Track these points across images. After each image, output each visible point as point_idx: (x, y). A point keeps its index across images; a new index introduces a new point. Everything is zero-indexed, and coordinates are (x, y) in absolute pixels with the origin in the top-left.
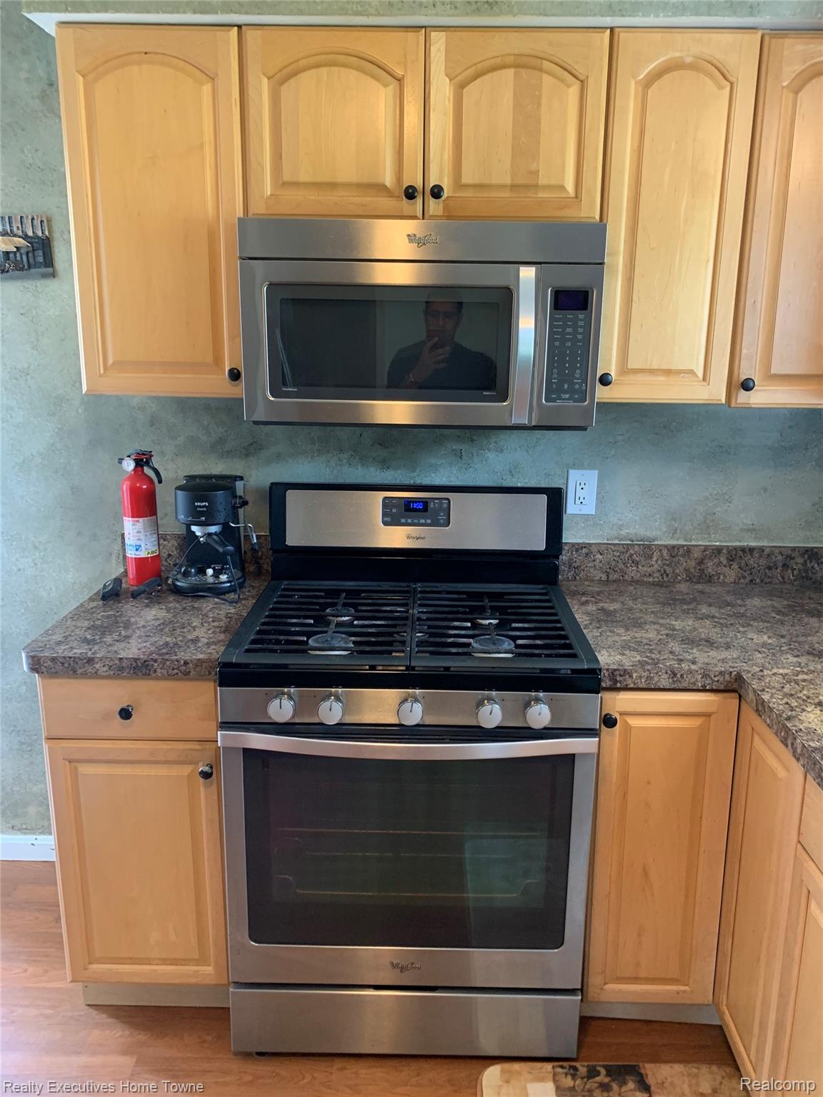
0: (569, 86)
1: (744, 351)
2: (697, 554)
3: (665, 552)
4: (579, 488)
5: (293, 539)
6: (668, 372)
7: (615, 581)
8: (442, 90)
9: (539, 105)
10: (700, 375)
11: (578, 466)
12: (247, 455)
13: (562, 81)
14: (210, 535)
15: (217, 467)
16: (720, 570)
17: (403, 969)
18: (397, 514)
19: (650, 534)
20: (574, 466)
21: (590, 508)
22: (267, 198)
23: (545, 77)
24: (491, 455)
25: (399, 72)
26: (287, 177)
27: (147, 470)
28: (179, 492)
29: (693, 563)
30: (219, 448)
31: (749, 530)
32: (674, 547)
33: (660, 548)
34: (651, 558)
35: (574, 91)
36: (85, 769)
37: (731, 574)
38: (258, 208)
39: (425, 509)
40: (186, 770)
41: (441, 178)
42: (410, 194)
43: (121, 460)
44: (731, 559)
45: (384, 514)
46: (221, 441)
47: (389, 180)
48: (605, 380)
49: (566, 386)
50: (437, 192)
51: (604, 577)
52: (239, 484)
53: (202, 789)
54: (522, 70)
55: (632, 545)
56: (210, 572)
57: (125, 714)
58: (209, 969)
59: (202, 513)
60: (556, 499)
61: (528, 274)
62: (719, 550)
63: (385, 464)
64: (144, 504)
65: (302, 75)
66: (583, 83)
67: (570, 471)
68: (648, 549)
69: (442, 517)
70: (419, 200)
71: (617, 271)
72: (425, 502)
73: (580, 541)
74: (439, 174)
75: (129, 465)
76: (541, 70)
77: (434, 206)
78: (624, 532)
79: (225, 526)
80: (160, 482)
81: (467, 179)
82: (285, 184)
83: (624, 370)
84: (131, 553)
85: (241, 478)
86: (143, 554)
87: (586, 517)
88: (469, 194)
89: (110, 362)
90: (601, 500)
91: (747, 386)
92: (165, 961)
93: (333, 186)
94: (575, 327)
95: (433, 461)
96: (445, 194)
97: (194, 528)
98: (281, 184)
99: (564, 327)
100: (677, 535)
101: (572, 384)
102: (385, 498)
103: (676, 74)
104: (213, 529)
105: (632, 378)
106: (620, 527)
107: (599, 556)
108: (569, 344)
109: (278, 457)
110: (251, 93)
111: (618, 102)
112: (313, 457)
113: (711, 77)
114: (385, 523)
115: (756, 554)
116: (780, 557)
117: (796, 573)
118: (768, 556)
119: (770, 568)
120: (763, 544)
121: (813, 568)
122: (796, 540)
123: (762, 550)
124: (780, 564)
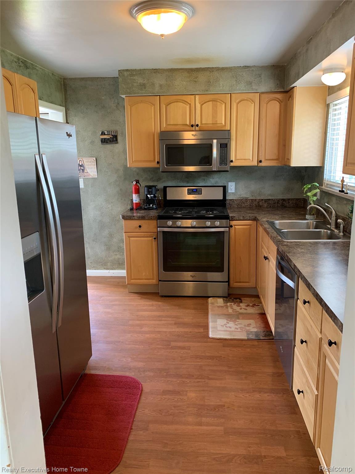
0: (223, 104)
1: (260, 155)
2: (257, 201)
3: (250, 200)
4: (231, 187)
5: (168, 198)
6: (245, 159)
7: (239, 207)
8: (198, 106)
9: (217, 108)
10: (251, 160)
11: (231, 181)
12: (158, 181)
13: (221, 103)
14: (151, 197)
15: (151, 184)
16: (263, 204)
17: (193, 277)
18: (190, 192)
19: (247, 196)
20: (230, 182)
21: (233, 191)
22: (165, 128)
23: (218, 103)
24: (211, 180)
25: (190, 102)
26: (168, 123)
27: (138, 184)
28: (146, 188)
29: (256, 203)
30: (152, 180)
31: (270, 195)
32: (252, 199)
33: (249, 199)
34: (247, 202)
35: (224, 105)
36: (131, 239)
37: (265, 205)
38: (163, 129)
39: (197, 191)
40: (151, 238)
41: (198, 123)
42: (192, 126)
43: (132, 182)
44: (265, 202)
45: (188, 192)
46: (152, 178)
47: (188, 123)
48: (232, 161)
49: (223, 163)
50: (197, 125)
51: (237, 206)
52: (157, 187)
53: (154, 242)
54: (214, 102)
55: (243, 199)
56: (151, 205)
57: (140, 226)
58: (155, 281)
59: (150, 192)
60: (225, 188)
61: (215, 141)
62: (262, 200)
63: (188, 182)
64: (137, 191)
65: (171, 104)
66: (225, 103)
67: (229, 183)
68: (247, 200)
69: (200, 193)
70: (194, 127)
71: (233, 140)
72: (196, 189)
73: (232, 199)
74: (198, 122)
75: (134, 183)
76: (217, 101)
77: (197, 128)
78: (241, 196)
79: (154, 195)
80: (141, 186)
81: (203, 123)
82: (168, 125)
83: (236, 159)
84: (134, 202)
85: (157, 186)
86: (137, 202)
87: (233, 193)
88: (204, 125)
89: (133, 160)
90: (236, 189)
91: (261, 161)
92: (146, 279)
93: (177, 125)
94: (224, 151)
95: (198, 181)
96: (199, 126)
97: (148, 195)
98: (167, 125)
99: (222, 151)
100: (253, 197)
101: (224, 162)
102: (188, 189)
103: (243, 101)
104: (152, 196)
105: (238, 161)
106: (240, 195)
107: (235, 202)
108: (223, 154)
109: (164, 181)
110: (162, 108)
111: (232, 107)
112: (172, 181)
113: (250, 101)
114: (188, 194)
115: (271, 200)
116: (276, 201)
117: (280, 204)
118: (274, 201)
119: (274, 203)
120: (272, 198)
121: (284, 203)
122: (280, 197)
123: (272, 199)
124: (276, 203)
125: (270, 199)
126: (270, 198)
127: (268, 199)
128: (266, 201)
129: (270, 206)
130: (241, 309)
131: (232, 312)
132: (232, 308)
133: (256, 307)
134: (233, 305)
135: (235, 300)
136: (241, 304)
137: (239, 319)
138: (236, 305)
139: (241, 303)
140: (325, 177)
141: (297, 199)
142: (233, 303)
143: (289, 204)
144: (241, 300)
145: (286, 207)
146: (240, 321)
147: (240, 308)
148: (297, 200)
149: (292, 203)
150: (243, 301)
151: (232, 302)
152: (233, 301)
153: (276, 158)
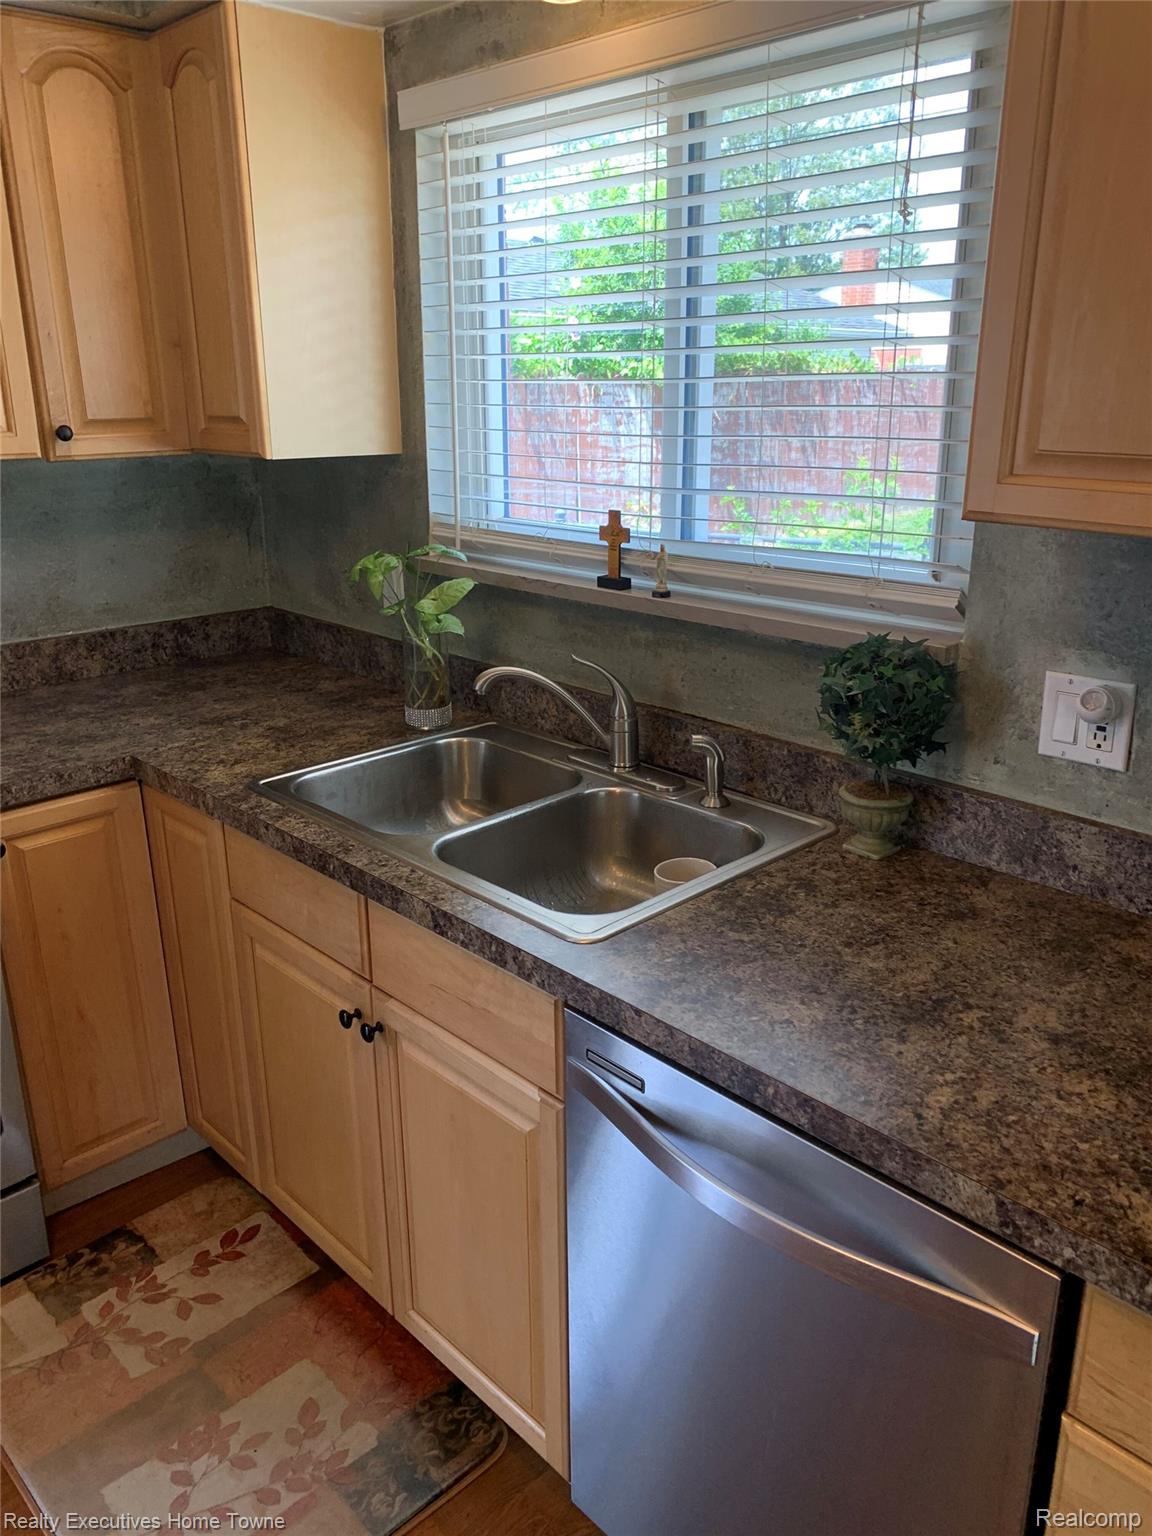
1: (51, 393)
2: (47, 651)
3: (8, 654)
10: (3, 423)
16: (80, 664)
29: (45, 661)
32: (17, 646)
37: (95, 666)
44: (91, 649)
62: (73, 640)
91: (63, 434)
100: (19, 631)
115: (119, 638)
116: (146, 637)
117: (168, 651)
118: (134, 638)
119: (139, 651)
120: (122, 626)
121: (186, 642)
122: (162, 613)
123: (124, 632)
124: (149, 645)
125: (112, 634)
126: (112, 627)
127: (103, 635)
128: (96, 642)
129: (116, 670)
130: (183, 1311)
131: (149, 1367)
132: (132, 1336)
133: (250, 1245)
134: (119, 1306)
135: (104, 1256)
136: (162, 1273)
137: (219, 1400)
138: (135, 1295)
139: (153, 1265)
140: (435, 506)
141: (245, 616)
142: (111, 1294)
143: (211, 643)
144: (141, 1239)
145: (196, 662)
146: (246, 1415)
147: (170, 1305)
148: (243, 619)
149: (221, 637)
150: (157, 1241)
151: (103, 1289)
152: (103, 1277)
153: (143, 416)
